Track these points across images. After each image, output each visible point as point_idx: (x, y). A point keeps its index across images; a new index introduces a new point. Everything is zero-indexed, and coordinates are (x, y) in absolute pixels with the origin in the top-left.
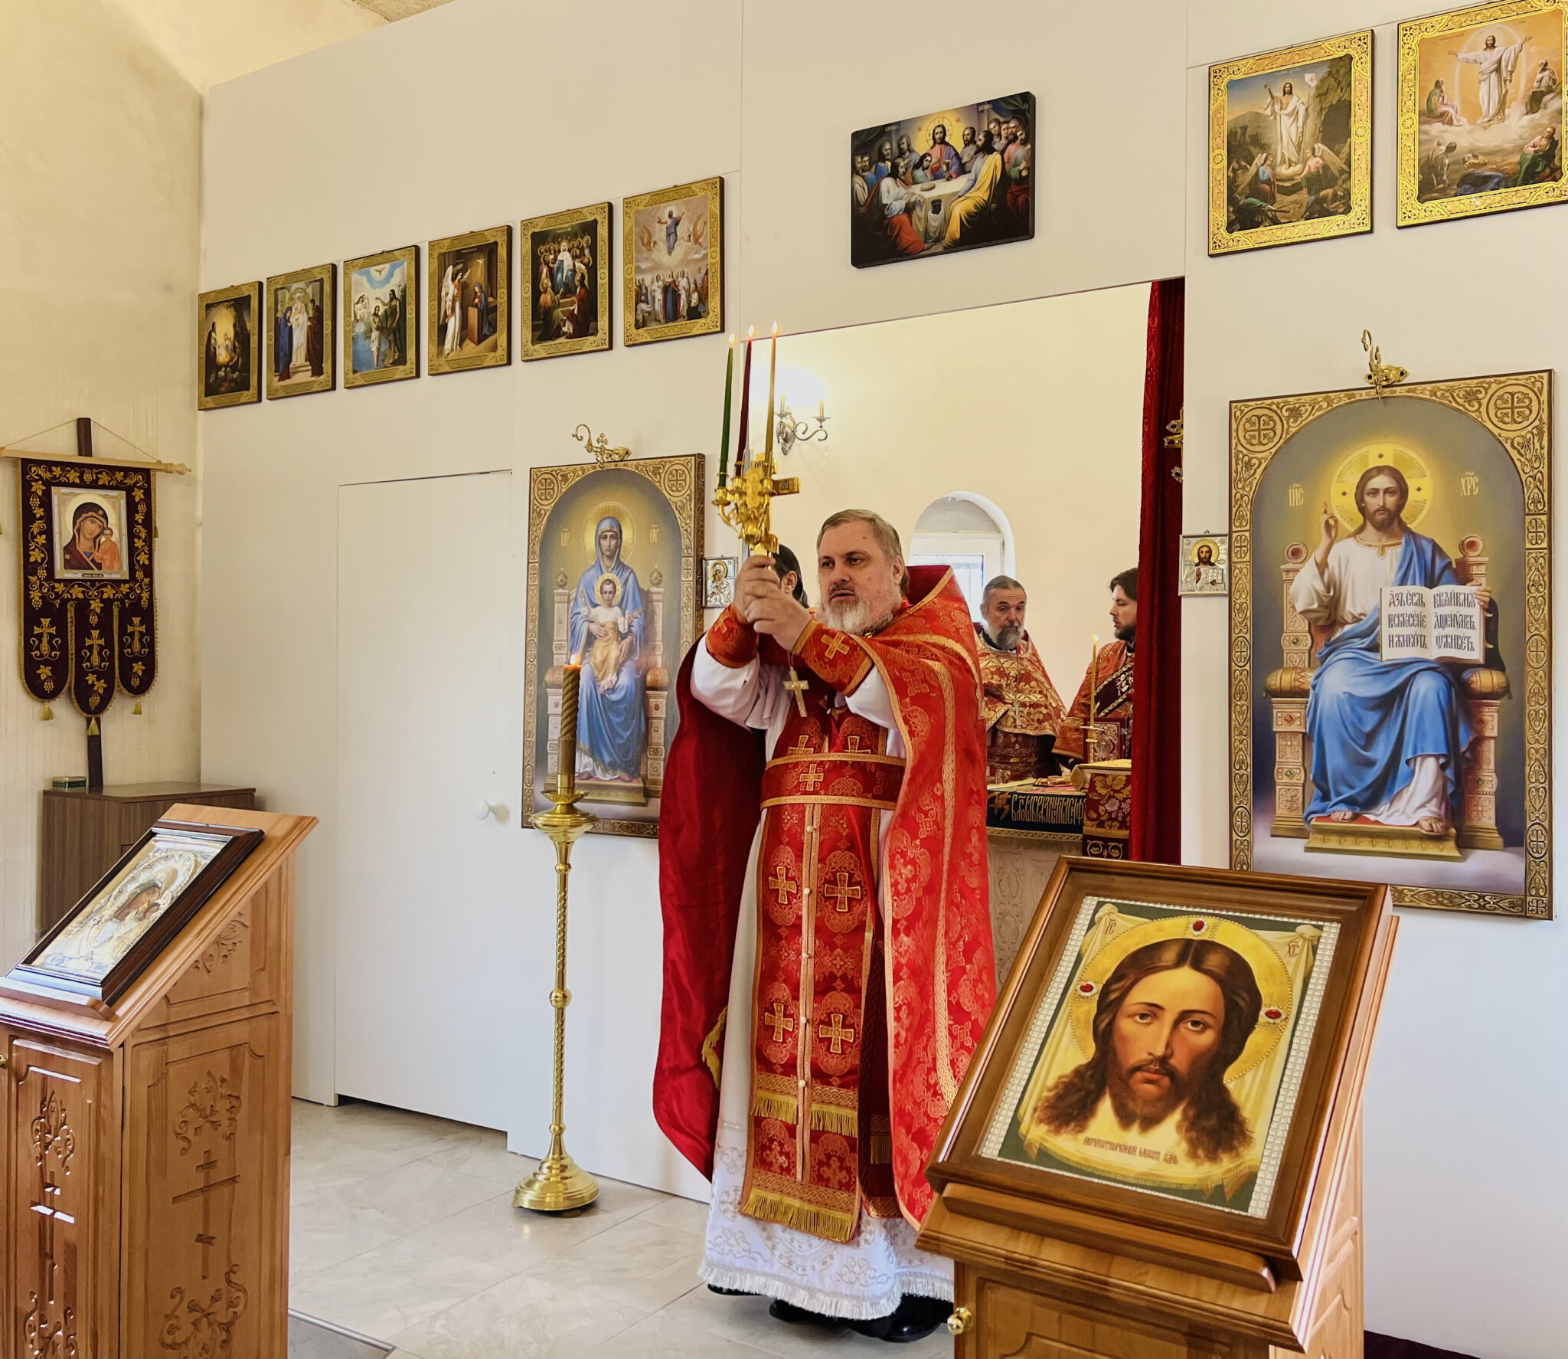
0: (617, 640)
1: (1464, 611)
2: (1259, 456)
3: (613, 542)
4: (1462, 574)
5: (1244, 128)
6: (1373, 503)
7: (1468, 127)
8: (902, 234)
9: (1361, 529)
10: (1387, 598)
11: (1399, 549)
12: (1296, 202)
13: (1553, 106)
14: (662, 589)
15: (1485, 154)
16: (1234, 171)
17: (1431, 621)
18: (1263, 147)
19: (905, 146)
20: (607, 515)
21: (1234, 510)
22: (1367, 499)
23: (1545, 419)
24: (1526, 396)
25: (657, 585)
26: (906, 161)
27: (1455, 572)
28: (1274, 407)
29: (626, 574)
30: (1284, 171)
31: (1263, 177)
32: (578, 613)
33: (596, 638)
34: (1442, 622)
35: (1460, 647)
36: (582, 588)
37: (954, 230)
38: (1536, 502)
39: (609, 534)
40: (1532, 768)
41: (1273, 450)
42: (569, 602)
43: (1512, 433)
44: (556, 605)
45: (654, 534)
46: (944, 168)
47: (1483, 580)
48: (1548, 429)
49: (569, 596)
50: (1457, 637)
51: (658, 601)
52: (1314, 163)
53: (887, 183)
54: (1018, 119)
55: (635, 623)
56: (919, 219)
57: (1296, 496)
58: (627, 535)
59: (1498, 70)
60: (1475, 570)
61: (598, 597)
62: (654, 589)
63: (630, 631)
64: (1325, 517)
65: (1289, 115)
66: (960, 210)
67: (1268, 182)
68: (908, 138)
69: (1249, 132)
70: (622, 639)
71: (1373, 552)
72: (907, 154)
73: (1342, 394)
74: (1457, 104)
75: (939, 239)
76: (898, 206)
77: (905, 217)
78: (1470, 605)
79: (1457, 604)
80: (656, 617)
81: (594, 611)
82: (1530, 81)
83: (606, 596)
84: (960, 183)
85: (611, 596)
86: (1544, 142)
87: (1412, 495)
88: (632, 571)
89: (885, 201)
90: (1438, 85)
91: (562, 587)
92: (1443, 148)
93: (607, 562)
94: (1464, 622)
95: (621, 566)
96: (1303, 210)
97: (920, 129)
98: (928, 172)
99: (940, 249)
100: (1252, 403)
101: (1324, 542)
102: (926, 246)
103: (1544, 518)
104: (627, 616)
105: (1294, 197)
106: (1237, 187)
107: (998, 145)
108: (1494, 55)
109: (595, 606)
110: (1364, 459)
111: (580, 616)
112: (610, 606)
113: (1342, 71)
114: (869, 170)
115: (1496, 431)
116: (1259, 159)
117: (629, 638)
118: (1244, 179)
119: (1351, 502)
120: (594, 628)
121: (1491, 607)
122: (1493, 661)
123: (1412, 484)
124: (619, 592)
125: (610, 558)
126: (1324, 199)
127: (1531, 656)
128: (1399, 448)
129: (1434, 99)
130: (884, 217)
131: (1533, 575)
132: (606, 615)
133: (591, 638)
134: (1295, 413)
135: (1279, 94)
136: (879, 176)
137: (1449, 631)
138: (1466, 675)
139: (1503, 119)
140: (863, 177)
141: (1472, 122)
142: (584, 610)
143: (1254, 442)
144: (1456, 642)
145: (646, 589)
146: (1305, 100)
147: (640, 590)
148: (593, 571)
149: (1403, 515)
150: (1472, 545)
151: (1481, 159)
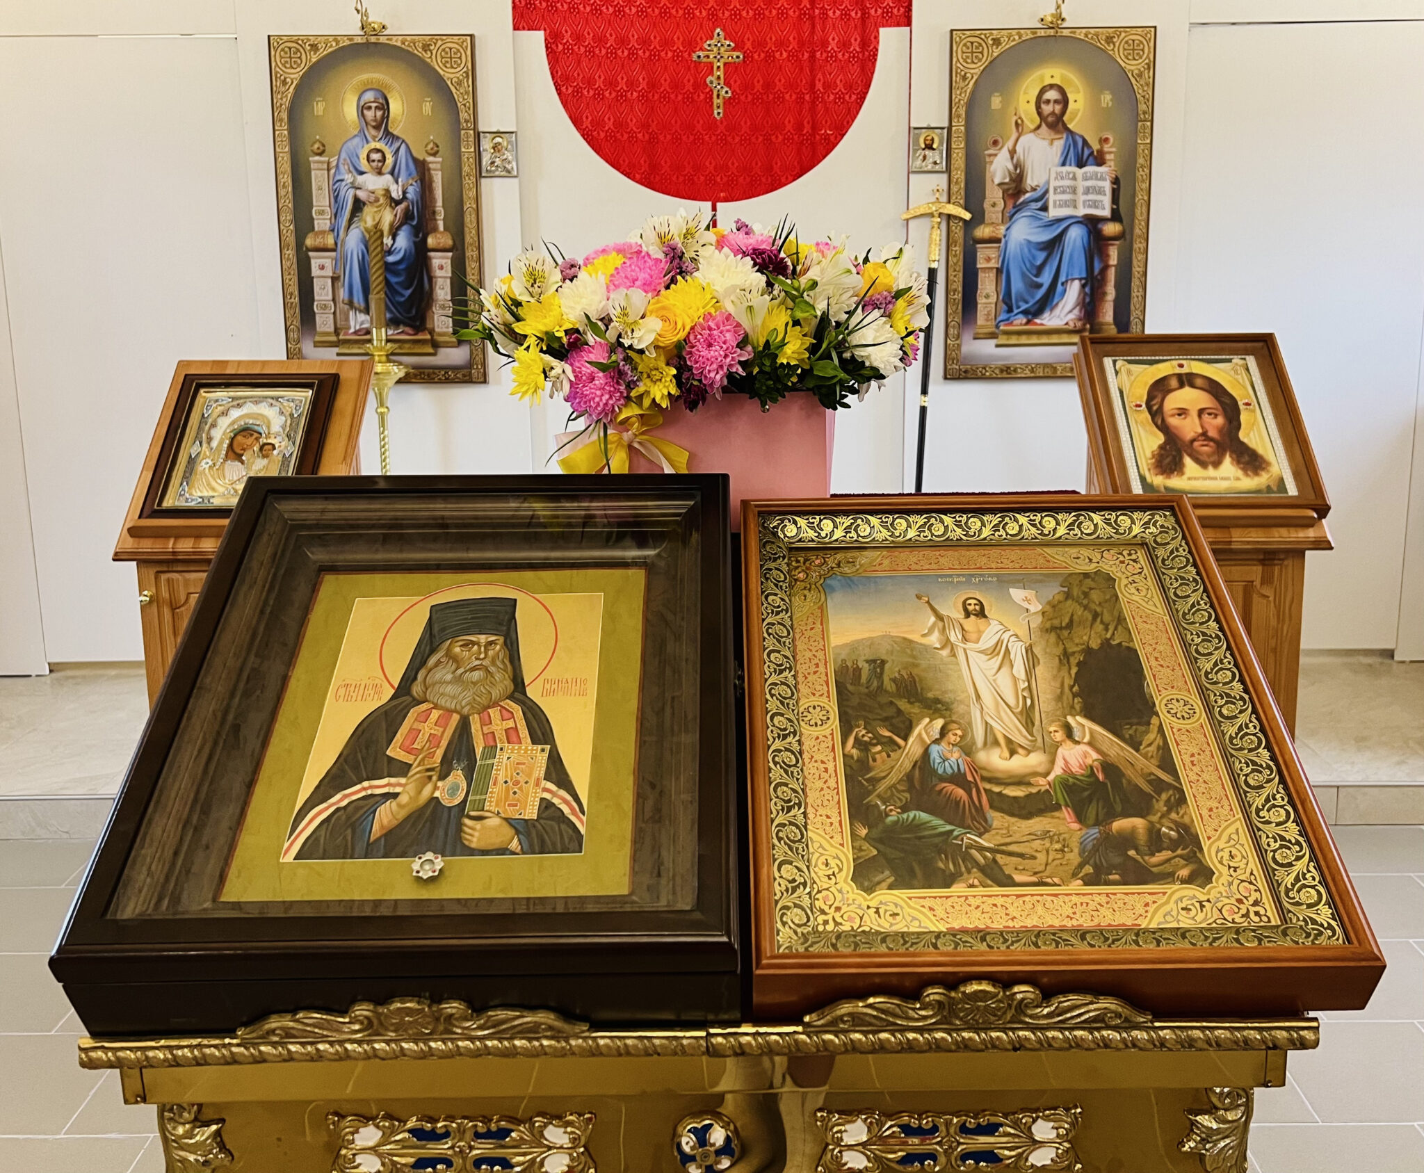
0: (391, 206)
1: (1101, 183)
2: (972, 71)
3: (379, 113)
4: (1100, 161)
6: (1047, 109)
9: (1039, 127)
10: (1053, 176)
11: (1062, 142)
14: (440, 159)
17: (1080, 190)
20: (369, 87)
21: (954, 110)
22: (1043, 106)
23: (1152, 59)
24: (1141, 42)
25: (434, 155)
27: (1096, 158)
28: (983, 37)
29: (396, 145)
32: (342, 180)
33: (364, 204)
34: (1087, 191)
35: (1096, 207)
36: (343, 155)
38: (1145, 113)
39: (374, 105)
40: (1135, 283)
41: (982, 68)
42: (328, 170)
43: (1132, 66)
44: (313, 173)
45: (427, 108)
47: (1112, 164)
48: (1152, 65)
49: (329, 163)
50: (1095, 201)
51: (435, 170)
55: (411, 189)
57: (996, 102)
58: (395, 107)
60: (1108, 157)
61: (364, 164)
62: (430, 159)
63: (404, 198)
64: (1014, 118)
70: (396, 205)
71: (1046, 143)
73: (1029, 31)
78: (1104, 180)
79: (1097, 179)
80: (434, 185)
81: (360, 179)
83: (374, 164)
85: (380, 164)
87: (1071, 105)
88: (403, 141)
91: (320, 154)
93: (373, 132)
94: (1100, 191)
95: (389, 136)
100: (968, 33)
101: (1014, 135)
103: (1149, 124)
104: (400, 183)
109: (362, 173)
110: (1042, 78)
111: (344, 183)
112: (380, 173)
115: (1123, 64)
117: (403, 206)
119: (1032, 107)
120: (361, 194)
121: (1116, 181)
122: (1116, 216)
123: (1071, 97)
124: (390, 160)
125: (377, 128)
127: (1138, 212)
128: (1065, 72)
131: (1141, 161)
132: (373, 183)
133: (358, 205)
134: (997, 42)
137: (1091, 197)
138: (1100, 226)
142: (348, 178)
143: (969, 61)
144: (1095, 204)
145: (421, 159)
147: (415, 160)
148: (357, 140)
149: (1065, 118)
150: (1106, 140)
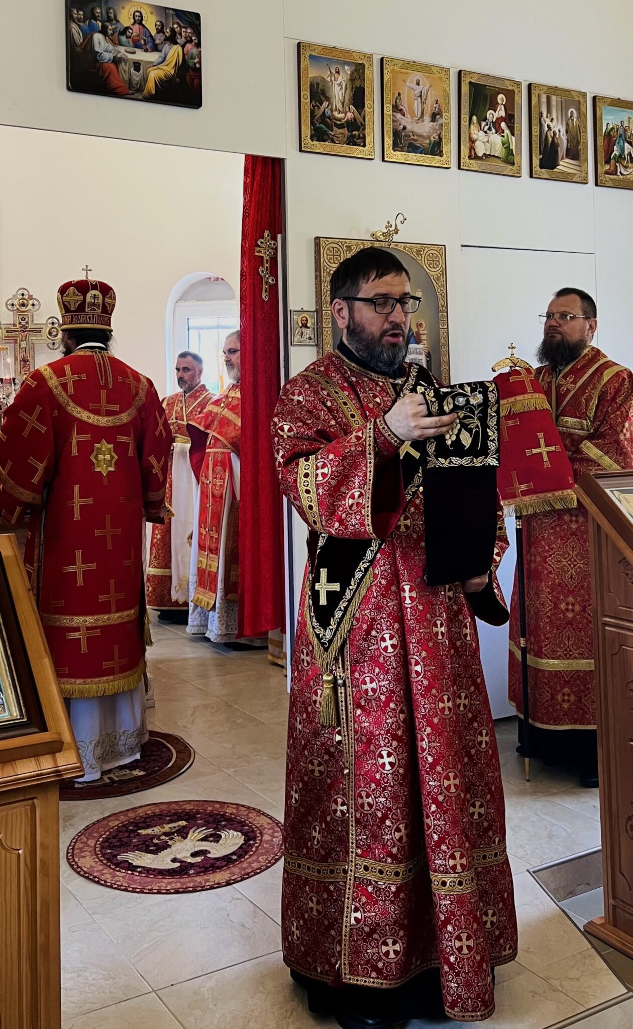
4: (418, 339)
5: (318, 84)
7: (410, 120)
8: (111, 77)
12: (342, 133)
13: (440, 121)
15: (418, 136)
16: (313, 106)
18: (328, 99)
19: (112, 15)
21: (323, 298)
23: (444, 268)
24: (437, 256)
26: (113, 27)
28: (340, 244)
30: (336, 114)
31: (327, 115)
37: (151, 86)
38: (442, 306)
46: (142, 42)
47: (425, 342)
52: (350, 115)
53: (98, 37)
54: (192, 28)
56: (124, 71)
59: (421, 96)
65: (339, 85)
66: (154, 75)
67: (329, 118)
68: (114, 11)
69: (320, 87)
72: (114, 22)
74: (406, 107)
75: (140, 90)
76: (108, 56)
77: (113, 66)
82: (432, 106)
84: (154, 57)
86: (437, 137)
89: (97, 49)
90: (399, 94)
92: (401, 127)
96: (346, 139)
97: (123, 8)
98: (130, 41)
99: (141, 97)
100: (330, 240)
102: (130, 92)
103: (445, 314)
105: (341, 131)
106: (315, 116)
107: (181, 40)
108: (418, 89)
113: (361, 71)
114: (84, 22)
116: (325, 104)
118: (319, 113)
121: (429, 356)
126: (355, 135)
129: (398, 100)
130: (97, 61)
131: (442, 340)
134: (349, 248)
135: (334, 72)
136: (93, 30)
139: (423, 121)
140: (79, 26)
141: (412, 119)
146: (345, 79)
151: (416, 138)
